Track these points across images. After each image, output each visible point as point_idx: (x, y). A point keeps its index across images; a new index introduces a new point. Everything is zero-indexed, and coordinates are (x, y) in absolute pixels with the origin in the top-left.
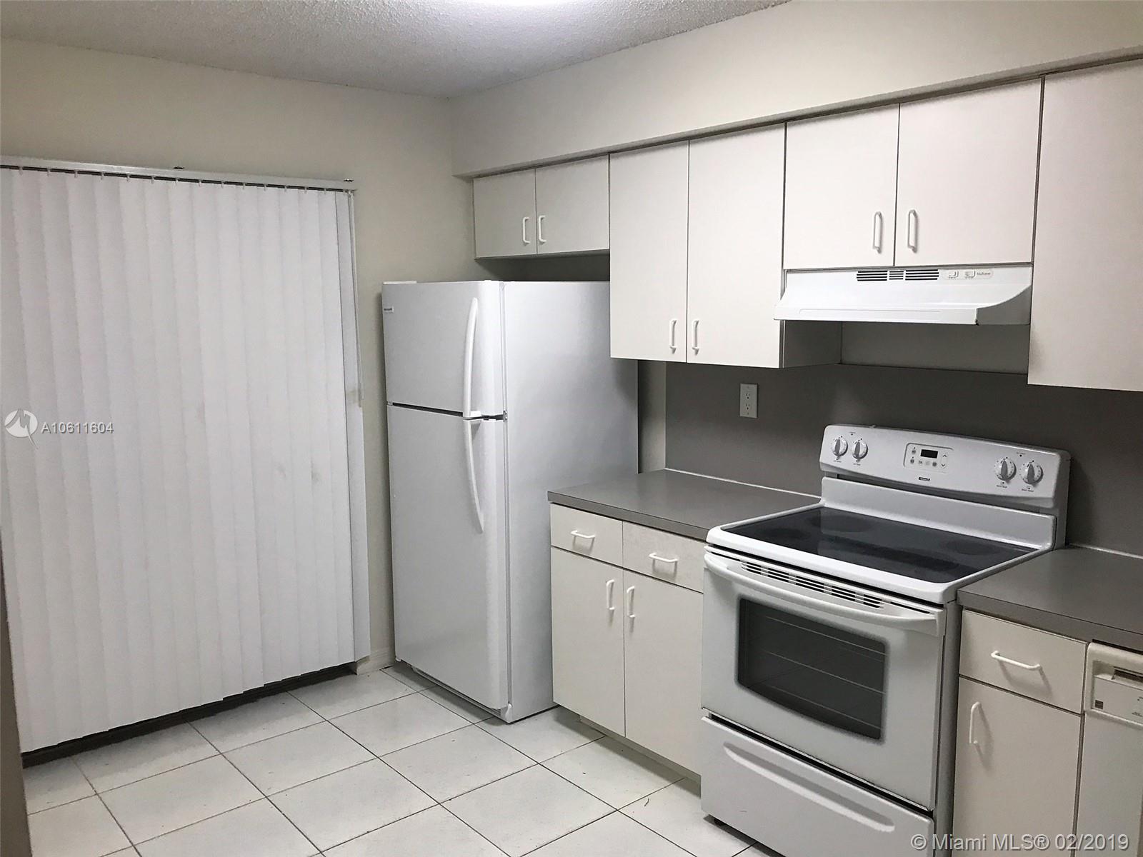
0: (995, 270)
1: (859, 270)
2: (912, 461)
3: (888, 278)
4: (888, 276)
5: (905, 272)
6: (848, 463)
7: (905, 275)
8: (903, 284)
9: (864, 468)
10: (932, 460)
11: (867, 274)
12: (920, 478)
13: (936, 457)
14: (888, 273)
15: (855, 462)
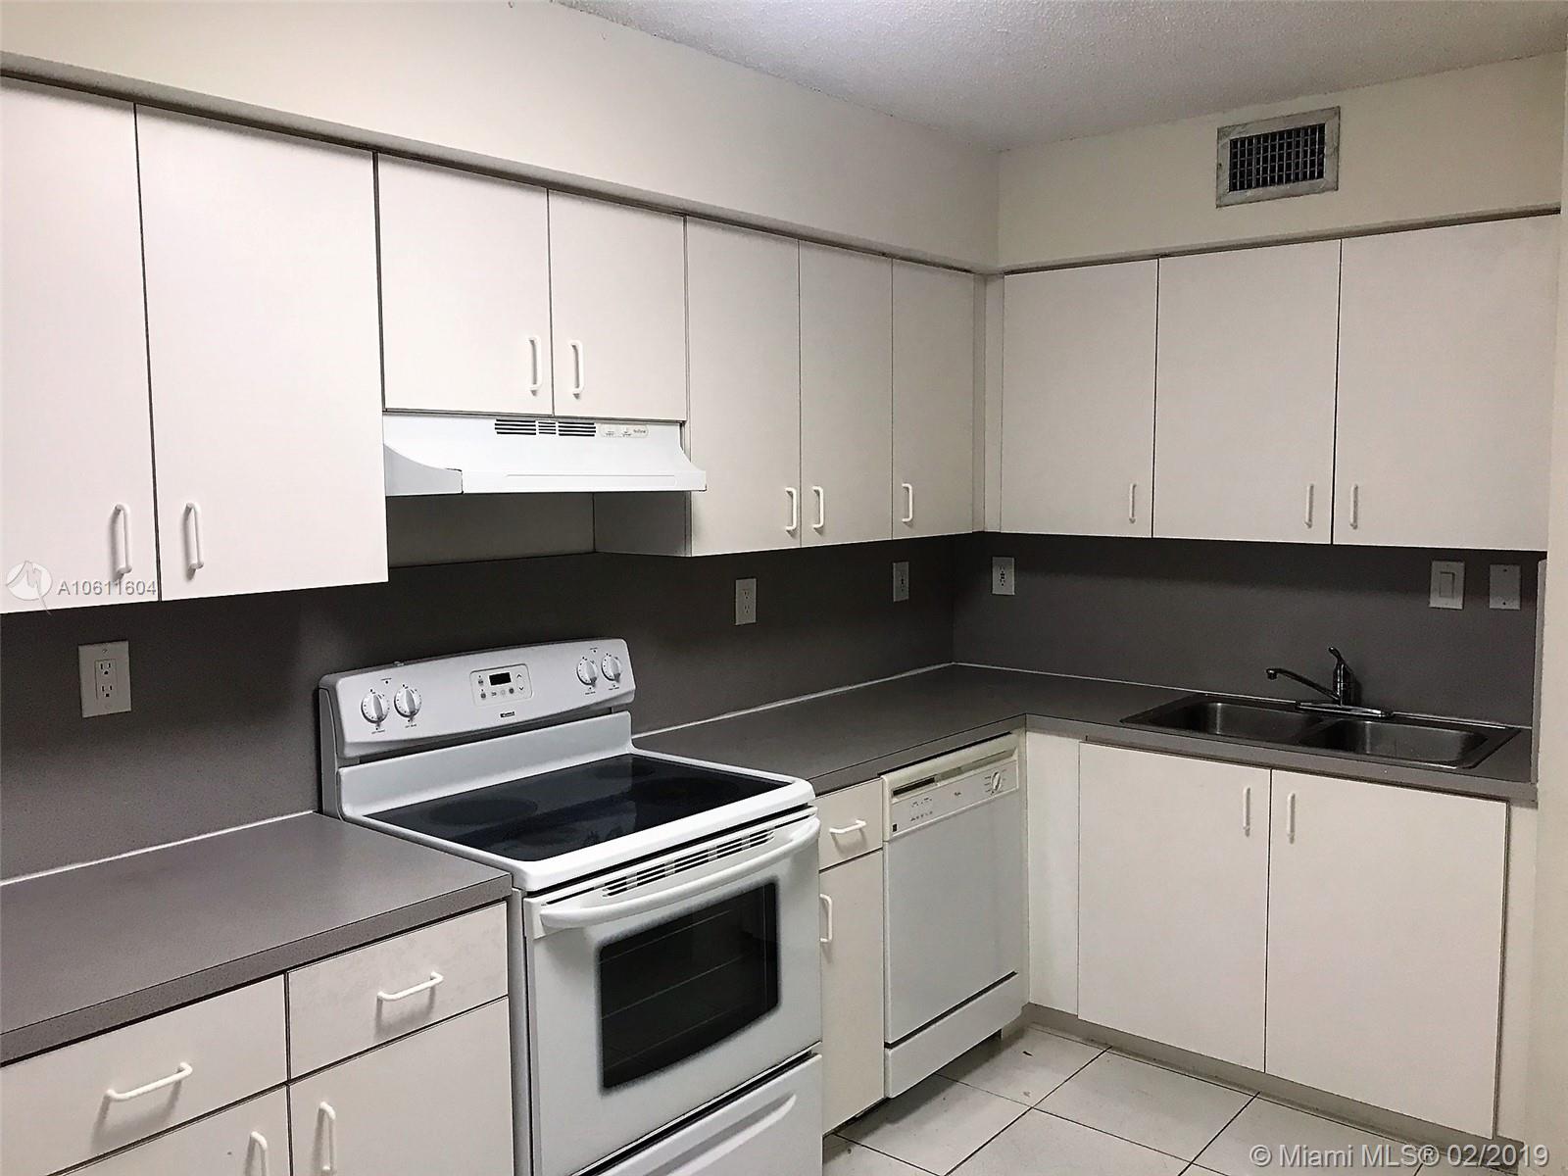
0: (650, 428)
1: (499, 418)
2: (483, 696)
3: (537, 432)
4: (537, 428)
5: (557, 424)
6: (396, 730)
7: (557, 428)
8: (556, 441)
9: (422, 729)
10: (506, 686)
11: (511, 424)
12: (502, 716)
13: (509, 680)
14: (537, 423)
15: (407, 724)
